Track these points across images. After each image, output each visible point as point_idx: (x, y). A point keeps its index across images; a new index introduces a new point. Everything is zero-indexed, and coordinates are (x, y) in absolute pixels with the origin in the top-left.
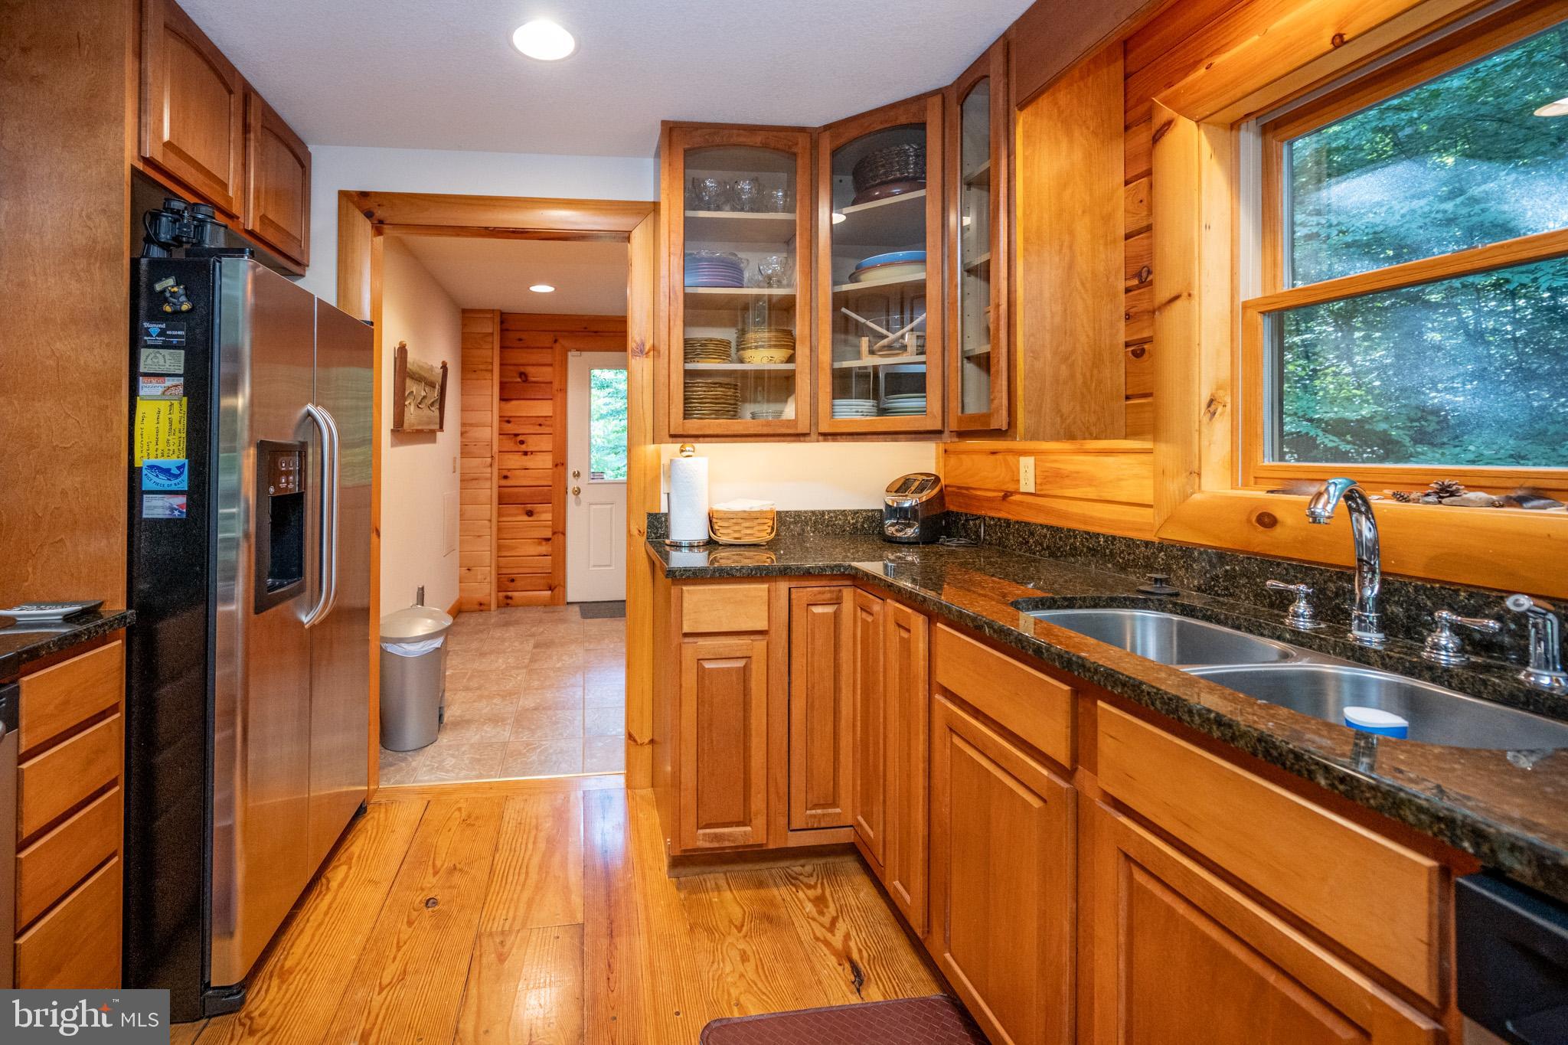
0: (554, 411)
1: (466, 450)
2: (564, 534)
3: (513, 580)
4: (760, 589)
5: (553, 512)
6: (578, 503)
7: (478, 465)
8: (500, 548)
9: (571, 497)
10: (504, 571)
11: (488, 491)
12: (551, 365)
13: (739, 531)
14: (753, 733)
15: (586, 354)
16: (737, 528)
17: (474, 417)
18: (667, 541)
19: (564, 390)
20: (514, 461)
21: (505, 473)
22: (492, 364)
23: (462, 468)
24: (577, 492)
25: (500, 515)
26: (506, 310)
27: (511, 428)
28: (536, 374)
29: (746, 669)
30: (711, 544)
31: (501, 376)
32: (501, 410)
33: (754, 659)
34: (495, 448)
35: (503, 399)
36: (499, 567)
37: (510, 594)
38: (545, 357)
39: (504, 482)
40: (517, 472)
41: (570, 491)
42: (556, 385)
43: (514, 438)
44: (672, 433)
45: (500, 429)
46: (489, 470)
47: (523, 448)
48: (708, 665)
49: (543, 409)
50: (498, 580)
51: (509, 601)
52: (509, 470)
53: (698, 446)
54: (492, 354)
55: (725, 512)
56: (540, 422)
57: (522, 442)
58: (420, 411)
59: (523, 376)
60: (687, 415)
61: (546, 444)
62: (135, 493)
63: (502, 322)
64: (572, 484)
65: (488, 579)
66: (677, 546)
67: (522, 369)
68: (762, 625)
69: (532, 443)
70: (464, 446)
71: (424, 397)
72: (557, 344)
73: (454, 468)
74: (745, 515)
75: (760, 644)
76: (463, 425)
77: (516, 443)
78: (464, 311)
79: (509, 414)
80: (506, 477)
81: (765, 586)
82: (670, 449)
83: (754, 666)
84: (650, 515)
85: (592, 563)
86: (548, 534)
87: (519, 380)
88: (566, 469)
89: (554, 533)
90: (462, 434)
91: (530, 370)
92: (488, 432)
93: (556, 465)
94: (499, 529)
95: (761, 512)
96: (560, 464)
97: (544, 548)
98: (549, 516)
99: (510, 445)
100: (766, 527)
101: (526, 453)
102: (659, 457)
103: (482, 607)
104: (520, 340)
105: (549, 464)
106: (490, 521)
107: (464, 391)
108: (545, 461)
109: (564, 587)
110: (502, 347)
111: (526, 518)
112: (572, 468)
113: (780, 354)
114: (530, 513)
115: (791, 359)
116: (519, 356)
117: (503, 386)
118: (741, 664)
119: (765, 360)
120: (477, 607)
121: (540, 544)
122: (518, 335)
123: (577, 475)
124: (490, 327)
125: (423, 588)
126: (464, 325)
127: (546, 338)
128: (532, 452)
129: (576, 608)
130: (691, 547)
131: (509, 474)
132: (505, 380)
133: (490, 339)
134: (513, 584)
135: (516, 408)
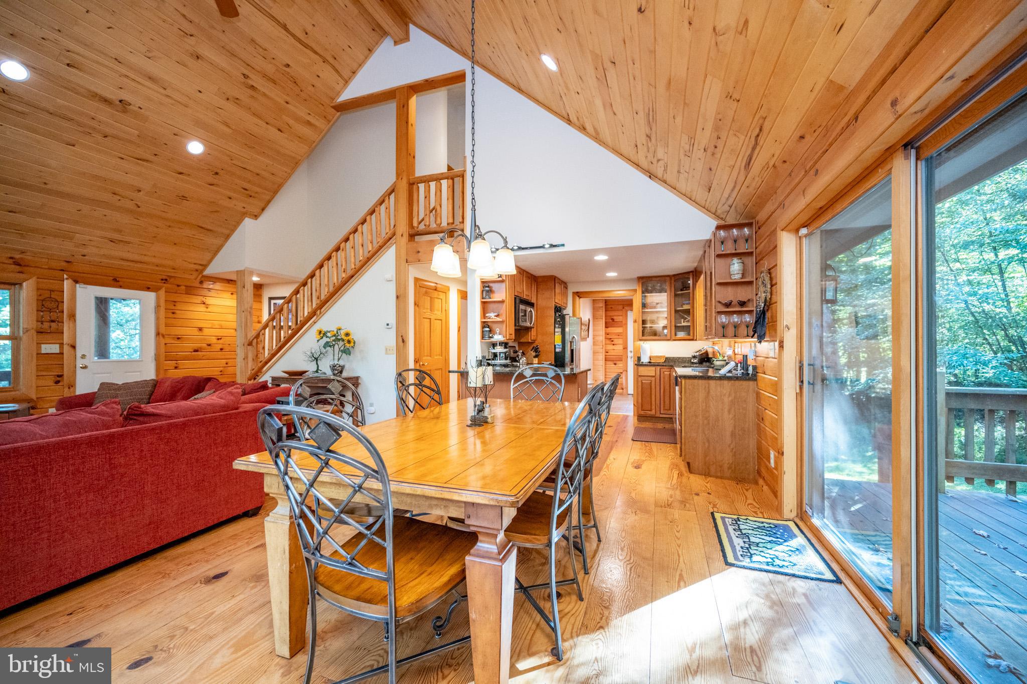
0: (623, 331)
1: (594, 344)
2: (627, 372)
7: (599, 348)
9: (629, 360)
11: (601, 357)
12: (622, 316)
13: (656, 360)
17: (597, 332)
19: (626, 324)
20: (610, 347)
22: (602, 315)
23: (594, 348)
24: (631, 358)
25: (605, 364)
26: (606, 298)
27: (609, 336)
28: (617, 319)
31: (605, 319)
32: (605, 330)
34: (604, 342)
35: (606, 327)
38: (620, 313)
39: (607, 354)
40: (611, 350)
42: (624, 322)
43: (609, 339)
45: (605, 336)
46: (602, 349)
47: (613, 343)
49: (619, 330)
54: (602, 313)
56: (619, 335)
57: (612, 341)
58: (584, 333)
59: (613, 319)
60: (643, 335)
61: (620, 341)
62: (555, 348)
63: (605, 302)
64: (629, 355)
67: (612, 317)
69: (616, 341)
70: (594, 342)
72: (624, 309)
74: (657, 357)
76: (595, 336)
77: (610, 341)
78: (593, 300)
79: (608, 332)
86: (622, 371)
87: (611, 320)
90: (595, 339)
91: (615, 318)
92: (601, 338)
96: (625, 349)
98: (622, 366)
99: (608, 342)
101: (614, 345)
104: (611, 308)
105: (622, 349)
106: (603, 366)
107: (594, 325)
108: (621, 347)
110: (606, 311)
111: (614, 366)
112: (629, 350)
114: (615, 364)
116: (611, 313)
117: (606, 323)
122: (611, 306)
123: (631, 352)
124: (602, 305)
126: (594, 304)
127: (621, 307)
128: (616, 344)
129: (631, 396)
131: (608, 351)
132: (607, 320)
133: (602, 308)
135: (610, 330)
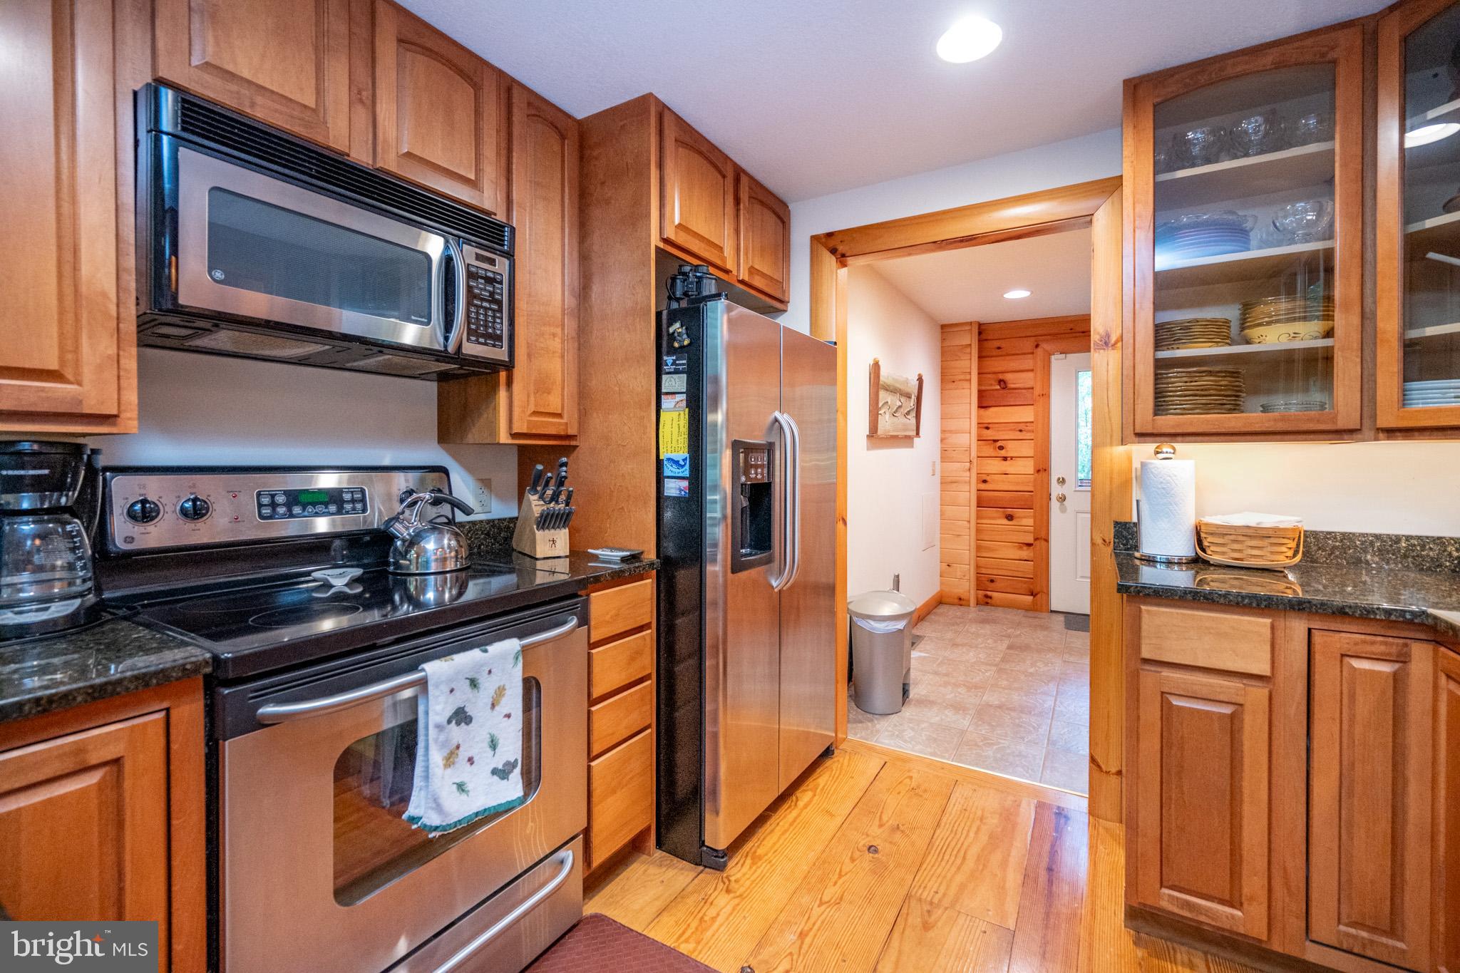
0: (1036, 415)
1: (945, 455)
2: (1047, 540)
3: (992, 581)
4: (1261, 624)
5: (1035, 517)
6: (1063, 510)
7: (958, 469)
8: (979, 548)
9: (1055, 504)
10: (984, 571)
11: (967, 495)
12: (1032, 370)
13: (1240, 551)
14: (1246, 798)
15: (1070, 356)
16: (1236, 546)
17: (953, 424)
18: (1137, 554)
19: (1046, 395)
20: (994, 466)
21: (985, 477)
22: (970, 373)
23: (942, 471)
24: (1062, 499)
25: (978, 518)
26: (983, 320)
27: (989, 434)
28: (1014, 380)
29: (1232, 716)
30: (1197, 562)
31: (980, 383)
32: (979, 417)
33: (1248, 707)
34: (974, 454)
35: (981, 406)
36: (978, 567)
37: (989, 593)
38: (1027, 362)
39: (983, 486)
40: (993, 476)
41: (1054, 497)
42: (1038, 391)
43: (991, 441)
44: (1137, 431)
45: (979, 435)
46: (968, 474)
47: (1003, 453)
48: (1177, 702)
49: (1024, 414)
50: (978, 579)
51: (989, 601)
52: (988, 474)
53: (1178, 446)
54: (968, 364)
55: (1218, 526)
56: (1021, 428)
57: (1001, 448)
58: (895, 419)
59: (1002, 382)
60: (1159, 411)
61: (1026, 449)
63: (980, 333)
64: (1056, 490)
65: (967, 577)
66: (1150, 561)
67: (1001, 377)
68: (1263, 668)
69: (1012, 449)
70: (944, 451)
71: (900, 407)
72: (1039, 349)
73: (934, 471)
74: (1250, 532)
75: (1258, 694)
76: (943, 431)
77: (995, 448)
78: (943, 327)
79: (990, 421)
80: (985, 481)
81: (1268, 621)
82: (1142, 451)
83: (1247, 719)
84: (1116, 523)
85: (1080, 574)
86: (1030, 539)
87: (998, 387)
88: (1049, 475)
89: (1036, 539)
90: (942, 440)
91: (1008, 377)
92: (967, 438)
93: (1039, 471)
94: (978, 531)
95: (1276, 529)
96: (1043, 469)
97: (1025, 553)
98: (1030, 522)
99: (989, 450)
100: (1283, 549)
101: (1005, 459)
102: (1130, 460)
103: (961, 601)
104: (999, 348)
105: (1031, 470)
106: (969, 522)
107: (944, 401)
108: (1027, 467)
109: (1048, 593)
110: (980, 357)
111: (1005, 522)
112: (1055, 474)
113: (1316, 327)
114: (1010, 518)
115: (1329, 334)
116: (996, 365)
117: (981, 394)
118: (1227, 710)
119: (1284, 339)
120: (956, 601)
121: (1020, 548)
122: (997, 344)
123: (1062, 481)
124: (970, 339)
125: (898, 576)
126: (943, 340)
127: (1028, 345)
128: (1012, 458)
129: (1061, 618)
130: (1169, 563)
131: (988, 478)
132: (983, 388)
133: (968, 350)
134: (992, 584)
135: (994, 415)
